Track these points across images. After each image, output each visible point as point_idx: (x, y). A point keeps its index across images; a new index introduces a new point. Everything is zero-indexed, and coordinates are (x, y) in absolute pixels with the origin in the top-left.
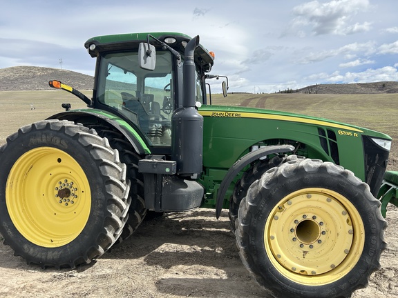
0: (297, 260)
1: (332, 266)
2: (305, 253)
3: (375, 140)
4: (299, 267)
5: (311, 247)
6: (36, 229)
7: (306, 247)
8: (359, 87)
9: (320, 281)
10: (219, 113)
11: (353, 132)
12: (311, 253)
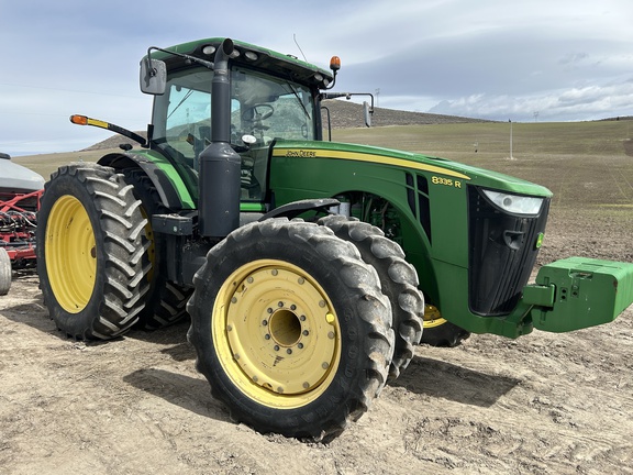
0: (263, 366)
1: (306, 385)
2: (279, 358)
3: (488, 193)
4: (264, 378)
5: (290, 352)
6: (72, 293)
7: (283, 352)
9: (281, 403)
10: (293, 151)
11: (454, 179)
12: (287, 361)
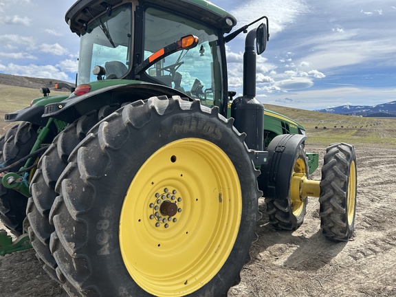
8: (27, 80)
11: (295, 125)
